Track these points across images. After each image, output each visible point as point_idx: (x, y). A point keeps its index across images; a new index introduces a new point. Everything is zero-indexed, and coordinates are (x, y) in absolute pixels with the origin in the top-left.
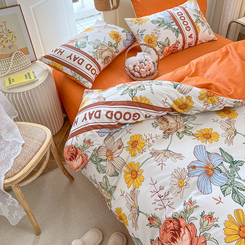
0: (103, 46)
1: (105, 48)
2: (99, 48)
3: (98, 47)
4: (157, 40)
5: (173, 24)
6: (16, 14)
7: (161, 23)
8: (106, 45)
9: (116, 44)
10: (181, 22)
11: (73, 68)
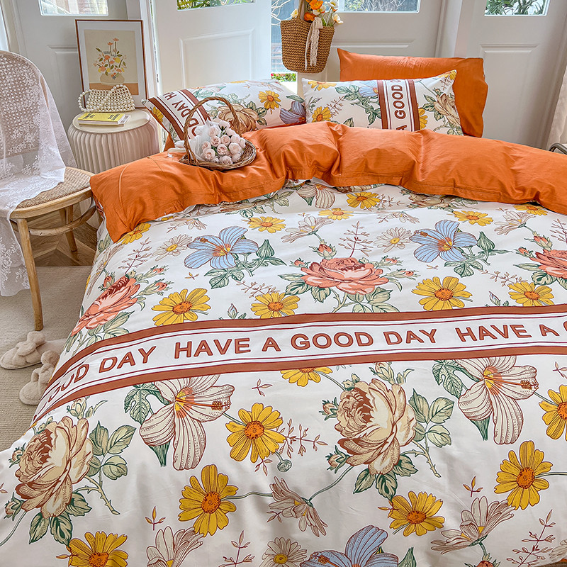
1: (239, 107)
4: (331, 118)
5: (372, 100)
6: (133, 32)
7: (351, 94)
8: (243, 105)
9: (264, 110)
10: (390, 101)
11: (172, 121)
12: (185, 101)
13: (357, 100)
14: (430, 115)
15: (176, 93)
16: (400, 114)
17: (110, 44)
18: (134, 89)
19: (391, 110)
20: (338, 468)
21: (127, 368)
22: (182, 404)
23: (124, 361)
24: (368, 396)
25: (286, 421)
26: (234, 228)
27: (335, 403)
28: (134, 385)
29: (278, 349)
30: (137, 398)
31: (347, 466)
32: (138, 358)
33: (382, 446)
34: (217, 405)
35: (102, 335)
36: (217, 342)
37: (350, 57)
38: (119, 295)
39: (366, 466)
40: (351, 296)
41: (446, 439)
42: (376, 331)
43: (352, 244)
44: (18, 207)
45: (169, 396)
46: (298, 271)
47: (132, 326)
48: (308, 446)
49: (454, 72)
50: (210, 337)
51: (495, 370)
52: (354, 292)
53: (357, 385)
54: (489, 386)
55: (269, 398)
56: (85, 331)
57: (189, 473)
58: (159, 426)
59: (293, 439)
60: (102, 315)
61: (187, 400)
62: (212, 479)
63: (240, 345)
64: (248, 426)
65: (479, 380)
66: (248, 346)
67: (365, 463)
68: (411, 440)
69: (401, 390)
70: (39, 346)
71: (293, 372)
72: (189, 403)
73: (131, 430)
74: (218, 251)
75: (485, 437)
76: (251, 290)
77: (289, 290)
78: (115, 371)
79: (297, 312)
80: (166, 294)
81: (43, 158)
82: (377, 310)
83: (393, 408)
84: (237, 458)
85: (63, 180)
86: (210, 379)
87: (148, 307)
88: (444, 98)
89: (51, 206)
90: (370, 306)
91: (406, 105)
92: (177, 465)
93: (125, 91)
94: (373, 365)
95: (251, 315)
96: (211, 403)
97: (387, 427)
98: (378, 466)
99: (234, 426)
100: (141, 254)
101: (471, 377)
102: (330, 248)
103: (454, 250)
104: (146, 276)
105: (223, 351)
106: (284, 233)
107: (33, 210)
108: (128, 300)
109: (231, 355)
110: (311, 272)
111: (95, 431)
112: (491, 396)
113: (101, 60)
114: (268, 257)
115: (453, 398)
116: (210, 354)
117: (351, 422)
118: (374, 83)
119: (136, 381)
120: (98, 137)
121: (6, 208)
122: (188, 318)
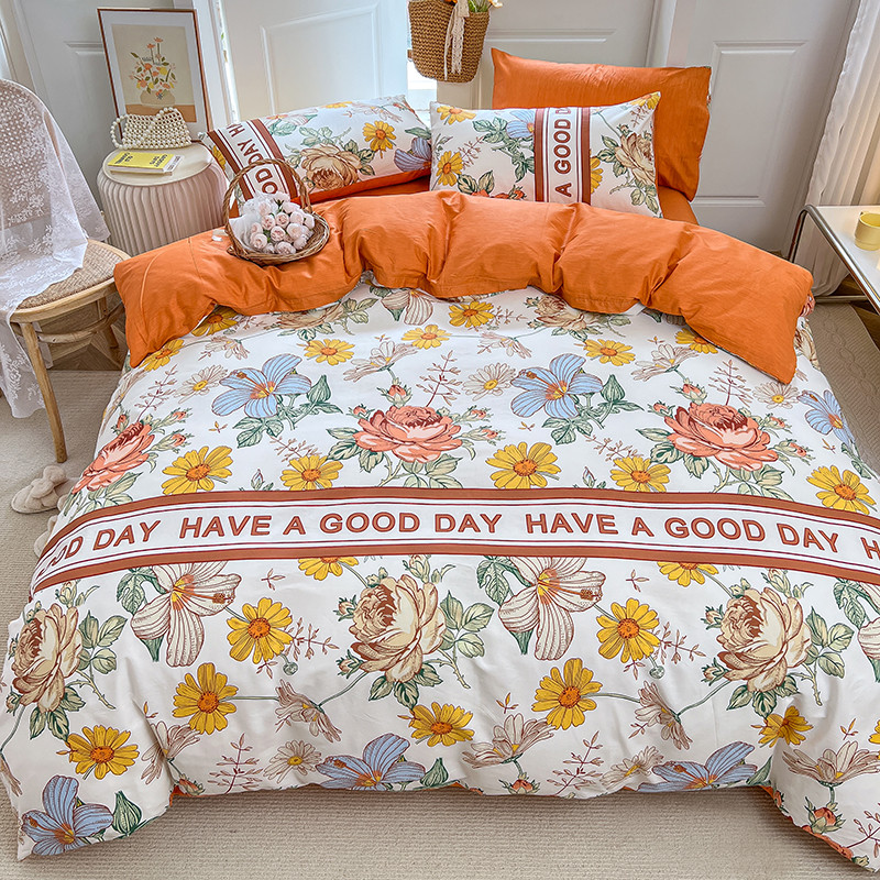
0: (329, 146)
1: (332, 150)
2: (317, 146)
4: (462, 170)
5: (523, 143)
6: (183, 28)
7: (494, 132)
8: (339, 146)
9: (370, 152)
10: (550, 144)
12: (255, 141)
13: (502, 143)
14: (606, 168)
15: (245, 125)
16: (563, 166)
17: (151, 46)
18: (188, 114)
19: (550, 159)
20: (351, 672)
21: (125, 546)
22: (180, 594)
23: (122, 537)
24: (393, 595)
25: (296, 620)
26: (286, 355)
27: (353, 601)
28: (130, 569)
29: (302, 532)
30: (131, 584)
31: (360, 671)
32: (138, 534)
33: (402, 653)
34: (218, 598)
35: (102, 501)
36: (232, 519)
37: (508, 63)
38: (129, 447)
39: (383, 673)
40: (408, 466)
41: (480, 649)
42: (426, 512)
43: (435, 385)
44: (19, 307)
45: (166, 584)
46: (353, 424)
47: (139, 492)
48: (317, 648)
49: (657, 96)
50: (224, 512)
51: (554, 574)
52: (412, 459)
53: (383, 582)
54: (540, 593)
55: (279, 593)
56: (85, 491)
57: (185, 670)
58: (152, 619)
59: (301, 640)
60: (106, 473)
61: (187, 589)
62: (209, 678)
63: (260, 525)
64: (252, 623)
65: (531, 585)
66: (268, 526)
67: (381, 670)
68: (436, 648)
69: (435, 590)
70: (59, 486)
71: (312, 561)
72: (188, 593)
73: (122, 621)
74: (258, 391)
75: (525, 651)
76: (287, 451)
77: (332, 453)
78: (111, 550)
79: (336, 484)
80: (183, 451)
81: (56, 230)
82: (435, 485)
83: (420, 611)
84: (239, 657)
85: (81, 266)
86: (214, 566)
87: (160, 468)
88: (632, 140)
89: (63, 306)
90: (427, 479)
91: (573, 151)
92: (171, 661)
93: (177, 117)
94: (407, 558)
95: (279, 486)
96: (212, 595)
97: (409, 632)
98: (396, 673)
99: (237, 623)
100: (164, 389)
101: (522, 580)
102: (403, 390)
103: (567, 398)
104: (163, 422)
105: (237, 531)
106: (348, 366)
107: (40, 312)
108: (138, 457)
109: (246, 536)
110: (369, 427)
111: (85, 622)
112: (541, 606)
113: (140, 70)
114: (321, 402)
115: (495, 606)
116: (221, 534)
117: (369, 624)
118: (530, 114)
119: (131, 564)
120: (137, 191)
121: (4, 309)
122: (203, 486)
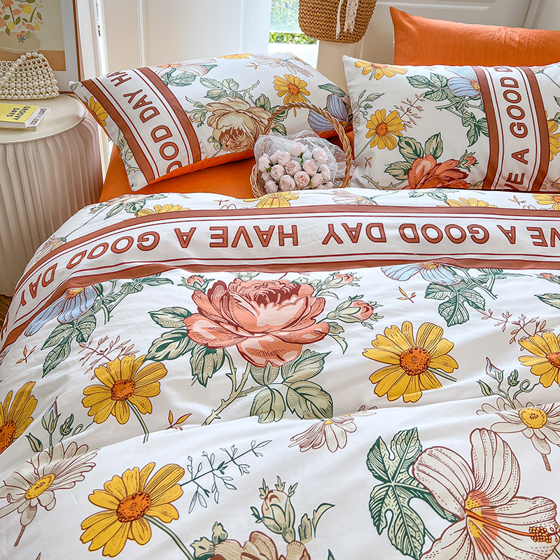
0: (237, 100)
1: (241, 105)
2: (224, 100)
3: (219, 97)
4: (403, 132)
5: (471, 102)
7: (434, 89)
8: (249, 101)
10: (501, 105)
11: (123, 127)
12: (147, 91)
13: (447, 102)
15: (130, 73)
16: (519, 129)
18: (57, 61)
19: (505, 121)
37: (412, 22)
91: (528, 113)
93: (42, 64)
118: (469, 71)
